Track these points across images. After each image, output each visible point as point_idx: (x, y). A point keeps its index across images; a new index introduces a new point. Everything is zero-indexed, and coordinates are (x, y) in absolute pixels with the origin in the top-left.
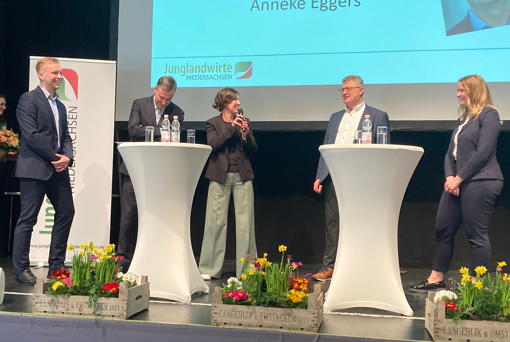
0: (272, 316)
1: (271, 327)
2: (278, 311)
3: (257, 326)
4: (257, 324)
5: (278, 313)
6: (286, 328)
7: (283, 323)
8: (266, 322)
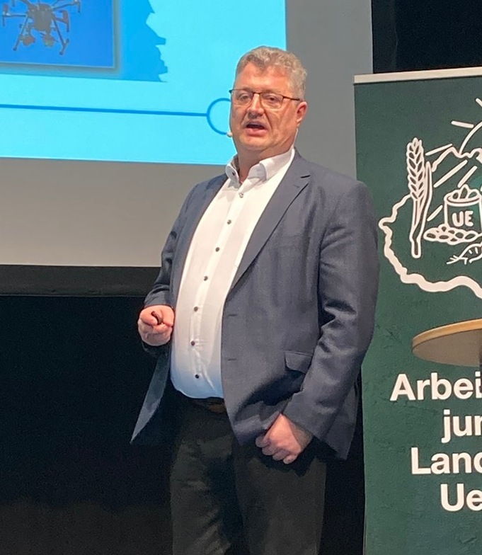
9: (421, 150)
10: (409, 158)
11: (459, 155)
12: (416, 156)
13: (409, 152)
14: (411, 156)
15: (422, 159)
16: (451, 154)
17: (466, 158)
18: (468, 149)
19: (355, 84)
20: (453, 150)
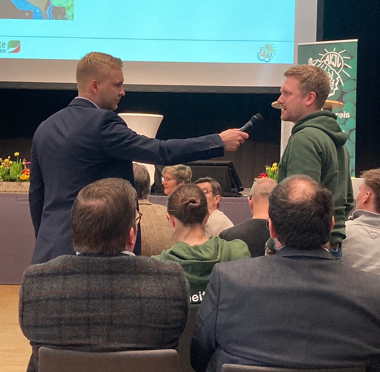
0: (11, 186)
1: (11, 192)
2: (14, 183)
3: (3, 191)
4: (3, 190)
5: (14, 185)
6: (18, 192)
7: (17, 189)
8: (8, 189)
9: (312, 61)
10: (309, 62)
11: (320, 62)
12: (311, 62)
13: (309, 61)
14: (310, 62)
15: (312, 63)
16: (318, 62)
17: (322, 62)
18: (322, 61)
19: (298, 45)
20: (319, 61)
